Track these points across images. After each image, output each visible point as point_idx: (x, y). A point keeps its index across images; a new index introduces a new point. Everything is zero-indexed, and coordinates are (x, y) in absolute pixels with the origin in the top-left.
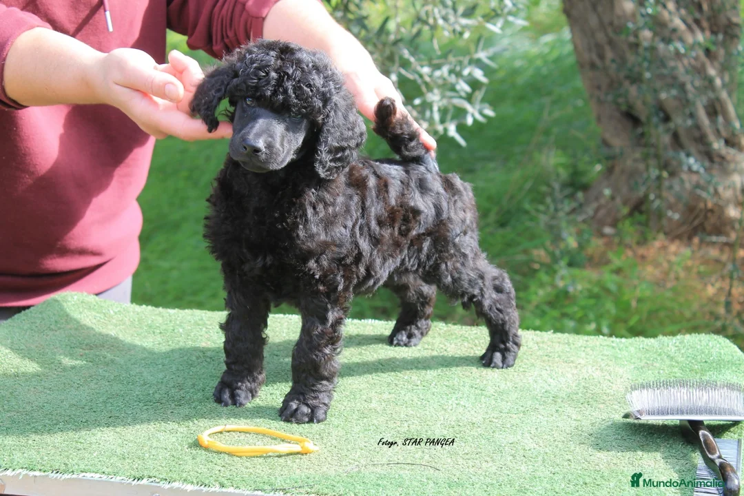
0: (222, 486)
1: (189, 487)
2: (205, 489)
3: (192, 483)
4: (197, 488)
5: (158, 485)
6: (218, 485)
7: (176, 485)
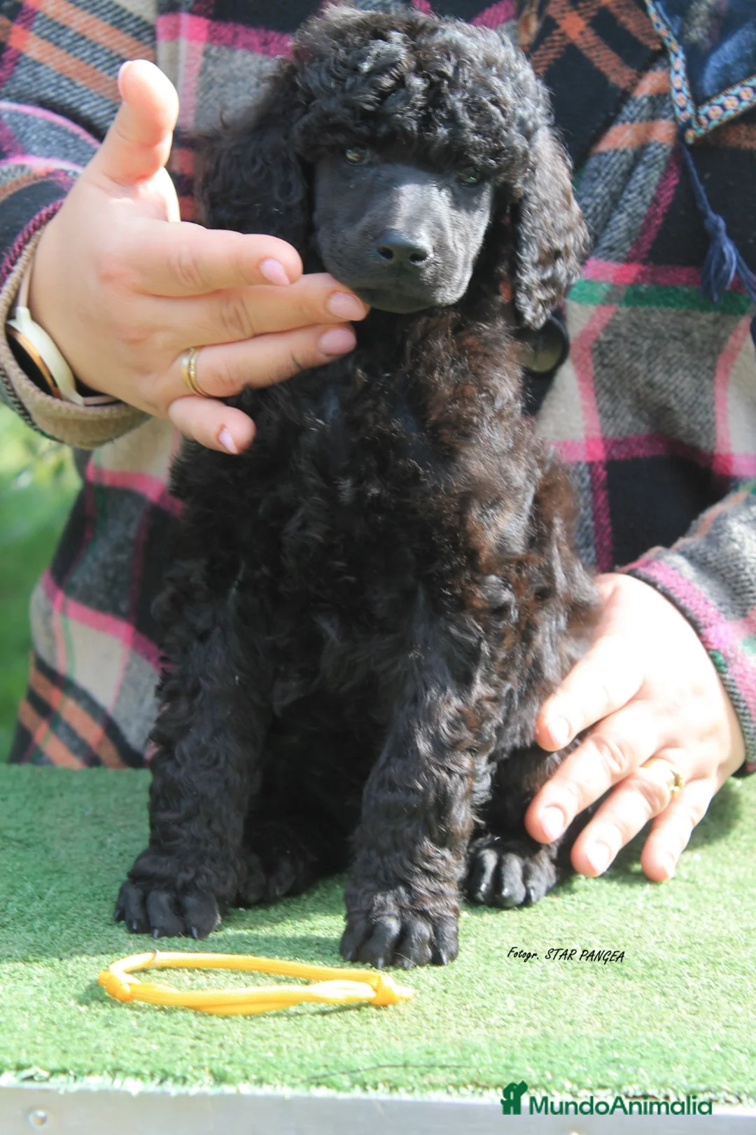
0: (220, 1078)
1: (134, 1087)
2: (172, 1088)
3: (138, 1074)
4: (152, 1087)
5: (45, 1085)
6: (208, 1079)
7: (94, 1083)
